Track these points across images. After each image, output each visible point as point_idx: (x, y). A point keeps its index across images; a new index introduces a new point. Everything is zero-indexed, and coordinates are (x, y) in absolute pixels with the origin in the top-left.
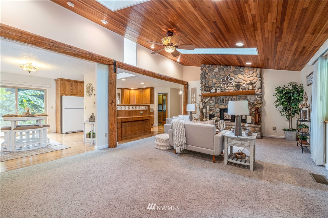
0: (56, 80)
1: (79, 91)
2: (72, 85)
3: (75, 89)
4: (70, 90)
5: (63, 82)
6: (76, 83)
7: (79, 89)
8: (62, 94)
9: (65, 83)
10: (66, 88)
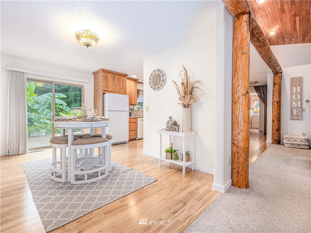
0: (95, 74)
1: (122, 87)
2: (115, 79)
3: (118, 84)
4: (113, 86)
5: (105, 74)
6: (118, 77)
7: (121, 85)
8: (105, 91)
9: (107, 76)
10: (109, 83)
